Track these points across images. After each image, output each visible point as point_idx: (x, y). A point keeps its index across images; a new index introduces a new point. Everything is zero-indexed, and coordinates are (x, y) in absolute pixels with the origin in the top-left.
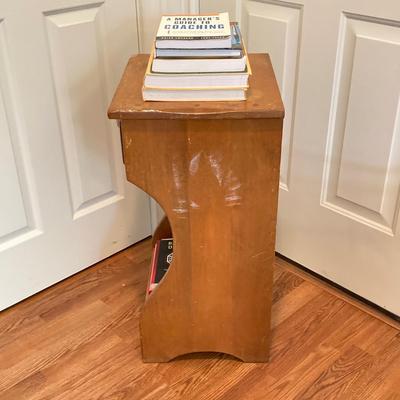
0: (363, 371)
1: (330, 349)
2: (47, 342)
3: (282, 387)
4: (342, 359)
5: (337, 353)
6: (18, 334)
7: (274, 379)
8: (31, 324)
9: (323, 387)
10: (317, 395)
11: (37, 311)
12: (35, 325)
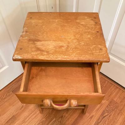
0: (116, 110)
1: (105, 101)
2: (15, 103)
3: (91, 118)
4: (109, 105)
5: (107, 102)
6: (6, 100)
7: (88, 115)
8: (9, 95)
9: (104, 117)
10: (102, 120)
11: (11, 89)
12: (11, 96)
